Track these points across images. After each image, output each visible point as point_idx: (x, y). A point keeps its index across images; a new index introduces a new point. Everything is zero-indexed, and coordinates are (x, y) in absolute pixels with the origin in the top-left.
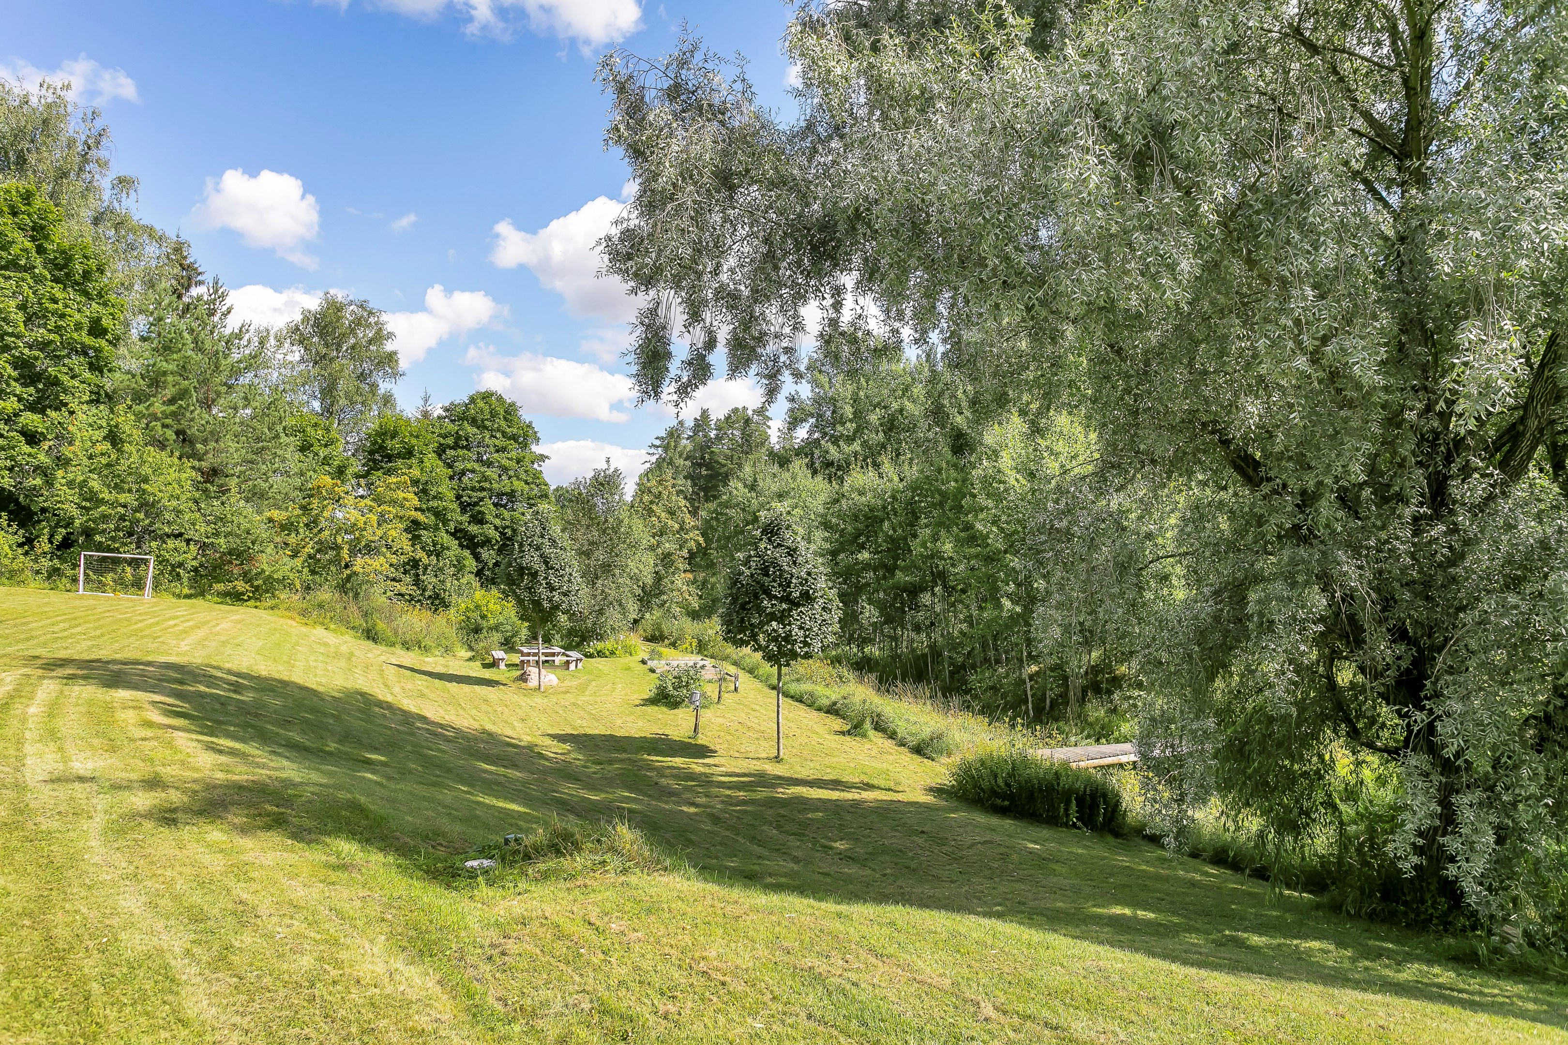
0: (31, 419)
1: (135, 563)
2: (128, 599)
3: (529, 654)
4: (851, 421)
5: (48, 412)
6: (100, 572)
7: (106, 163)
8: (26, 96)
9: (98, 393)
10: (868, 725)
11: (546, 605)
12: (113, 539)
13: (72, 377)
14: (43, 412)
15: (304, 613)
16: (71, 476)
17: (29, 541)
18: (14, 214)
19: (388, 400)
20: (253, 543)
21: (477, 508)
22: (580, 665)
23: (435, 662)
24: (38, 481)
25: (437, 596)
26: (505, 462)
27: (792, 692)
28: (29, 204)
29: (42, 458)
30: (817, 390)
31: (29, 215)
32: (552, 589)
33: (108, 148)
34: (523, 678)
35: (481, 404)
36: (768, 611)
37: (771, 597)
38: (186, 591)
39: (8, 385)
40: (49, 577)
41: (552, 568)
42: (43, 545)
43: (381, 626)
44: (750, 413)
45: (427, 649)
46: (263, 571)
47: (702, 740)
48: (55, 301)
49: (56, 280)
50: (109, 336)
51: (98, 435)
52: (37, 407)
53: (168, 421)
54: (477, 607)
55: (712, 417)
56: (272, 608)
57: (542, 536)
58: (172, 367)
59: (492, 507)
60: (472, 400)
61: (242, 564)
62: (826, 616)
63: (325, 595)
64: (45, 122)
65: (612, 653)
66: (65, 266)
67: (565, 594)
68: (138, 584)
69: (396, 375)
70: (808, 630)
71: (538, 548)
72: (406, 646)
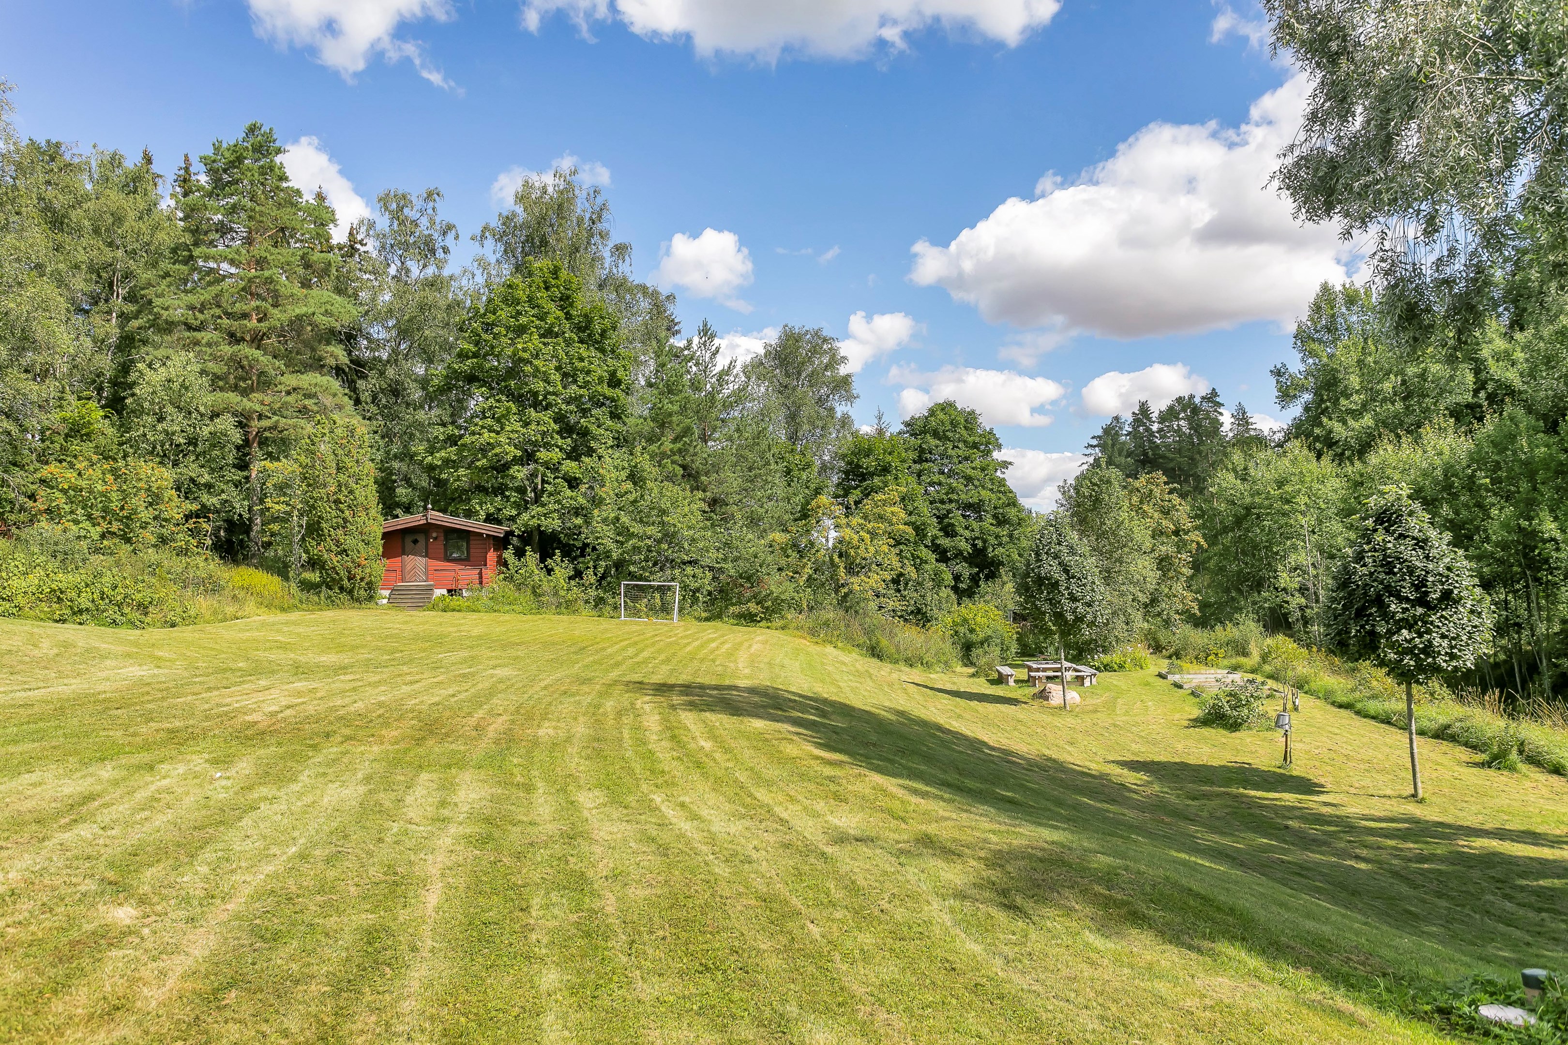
0: (570, 467)
1: (662, 590)
2: (661, 624)
3: (1038, 670)
4: (1357, 392)
5: (583, 458)
6: (635, 599)
7: (607, 234)
8: (544, 187)
9: (618, 438)
10: (1514, 756)
11: (1070, 617)
12: (643, 568)
13: (599, 427)
14: (577, 459)
15: (813, 632)
16: (605, 515)
17: (578, 574)
18: (547, 288)
19: (846, 421)
20: (761, 566)
21: (946, 520)
22: (1094, 680)
23: (939, 678)
24: (579, 521)
25: (919, 611)
26: (969, 472)
27: (1372, 713)
28: (557, 278)
29: (582, 500)
30: (1311, 361)
31: (558, 287)
32: (1073, 599)
33: (608, 220)
34: (1043, 695)
35: (941, 416)
36: (1398, 616)
37: (1401, 599)
38: (704, 615)
39: (552, 438)
40: (596, 606)
41: (1073, 577)
42: (590, 577)
43: (884, 642)
44: (1197, 400)
45: (928, 666)
46: (772, 593)
47: (1297, 770)
48: (582, 359)
49: (581, 341)
50: (623, 386)
51: (624, 475)
52: (574, 455)
53: (676, 458)
54: (965, 620)
55: (1152, 409)
56: (783, 628)
57: (1059, 543)
58: (676, 408)
59: (961, 518)
60: (932, 412)
61: (752, 587)
62: (1476, 621)
63: (830, 614)
64: (560, 206)
65: (1121, 667)
66: (587, 328)
67: (1089, 605)
68: (665, 609)
69: (850, 398)
70: (1454, 639)
71: (1056, 556)
72: (910, 663)
